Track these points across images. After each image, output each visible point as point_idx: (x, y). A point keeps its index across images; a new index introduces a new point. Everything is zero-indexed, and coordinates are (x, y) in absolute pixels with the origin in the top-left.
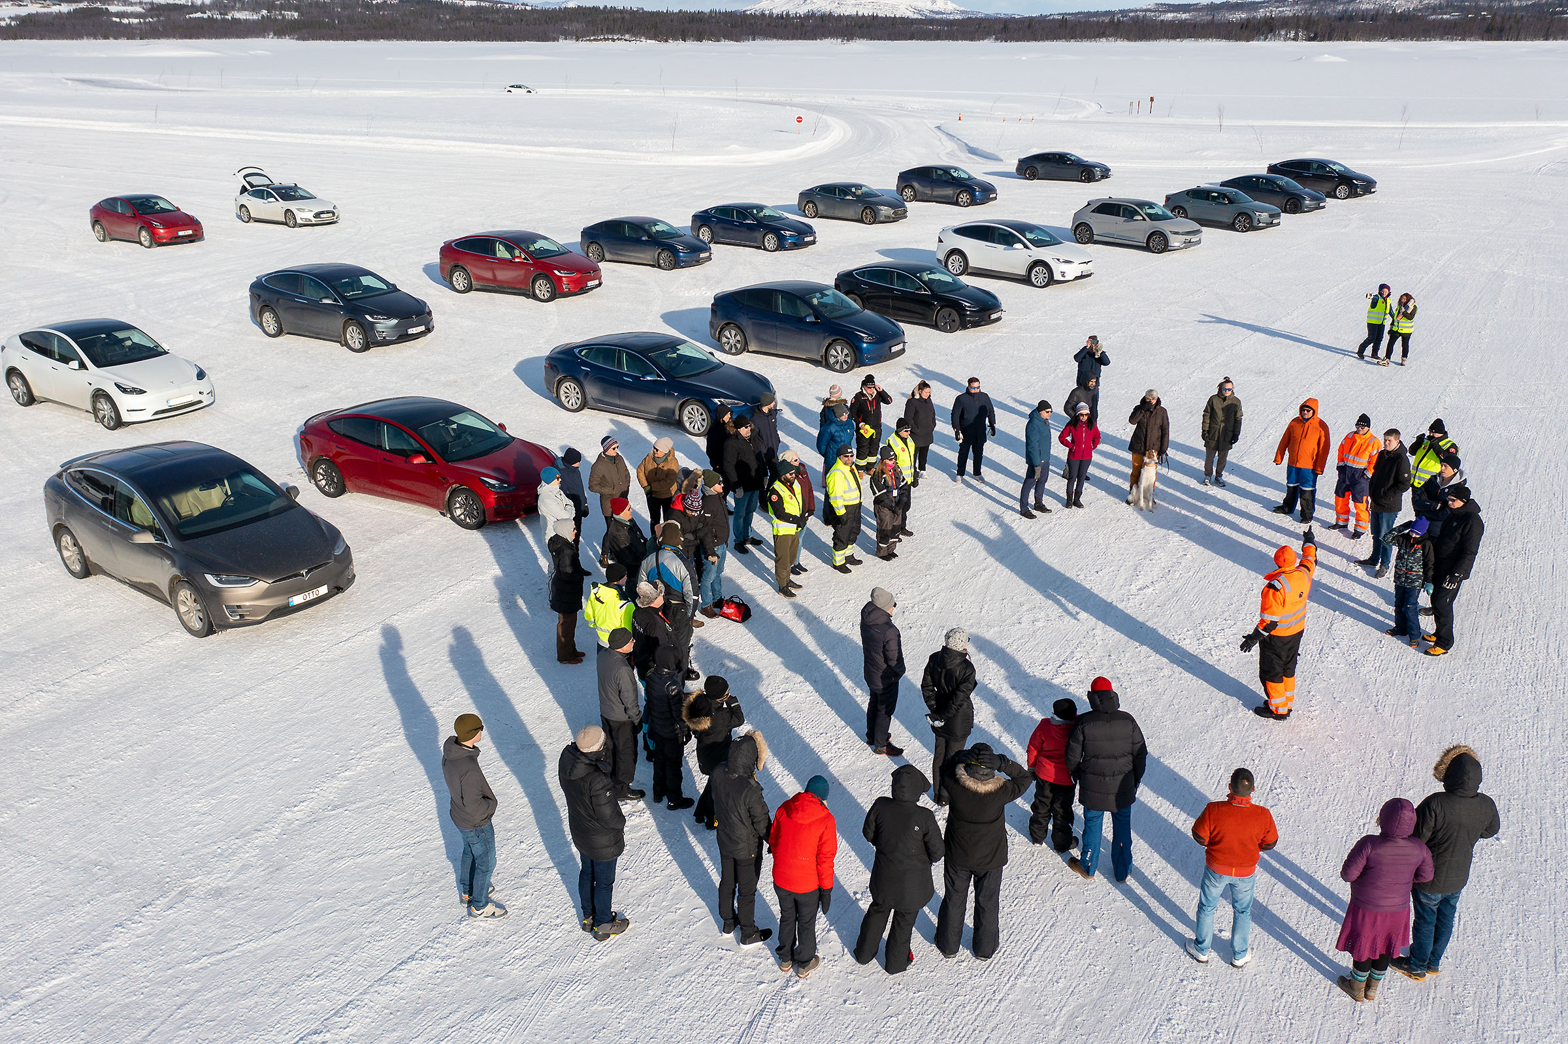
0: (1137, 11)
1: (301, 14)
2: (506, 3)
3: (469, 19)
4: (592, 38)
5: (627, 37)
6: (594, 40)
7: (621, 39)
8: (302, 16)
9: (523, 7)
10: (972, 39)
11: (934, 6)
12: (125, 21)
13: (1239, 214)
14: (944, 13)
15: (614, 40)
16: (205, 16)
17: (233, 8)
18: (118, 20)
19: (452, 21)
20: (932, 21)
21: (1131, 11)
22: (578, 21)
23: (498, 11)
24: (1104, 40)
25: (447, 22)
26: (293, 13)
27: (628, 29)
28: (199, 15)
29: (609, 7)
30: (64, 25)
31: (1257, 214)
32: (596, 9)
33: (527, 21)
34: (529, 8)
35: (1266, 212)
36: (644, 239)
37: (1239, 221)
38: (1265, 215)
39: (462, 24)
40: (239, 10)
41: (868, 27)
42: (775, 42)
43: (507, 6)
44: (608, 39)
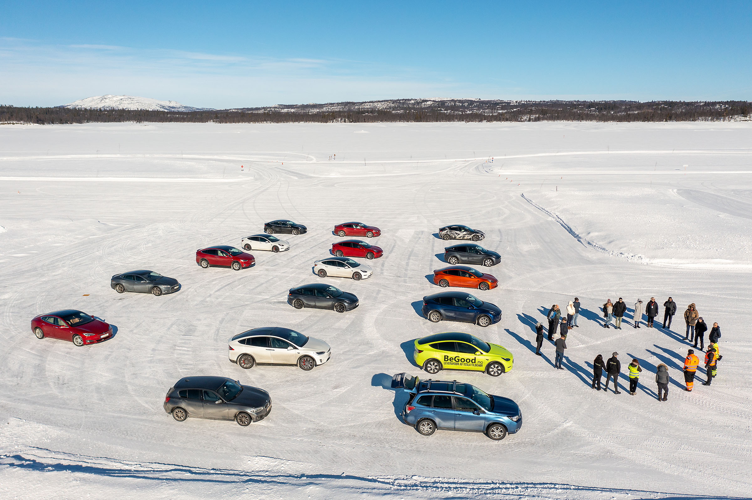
0: (270, 108)
11: (171, 104)
14: (176, 108)
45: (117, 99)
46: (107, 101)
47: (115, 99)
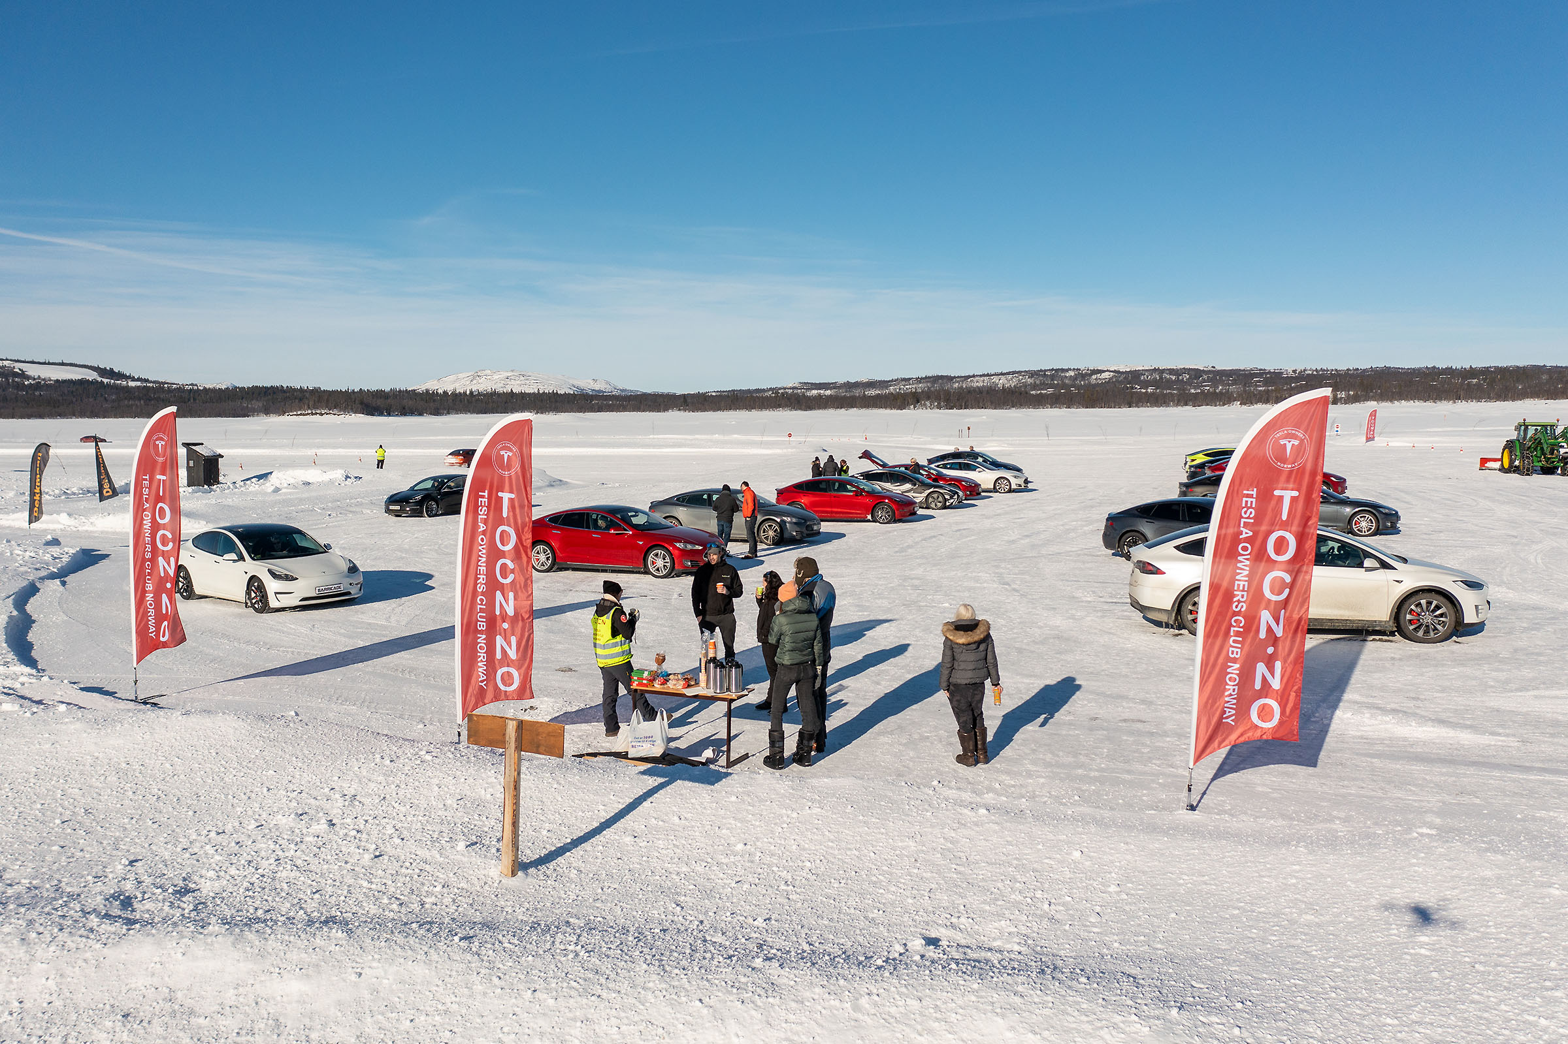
0: (785, 389)
19: (119, 400)
21: (780, 389)
29: (285, 386)
44: (316, 414)
45: (499, 377)
46: (483, 379)
47: (496, 377)
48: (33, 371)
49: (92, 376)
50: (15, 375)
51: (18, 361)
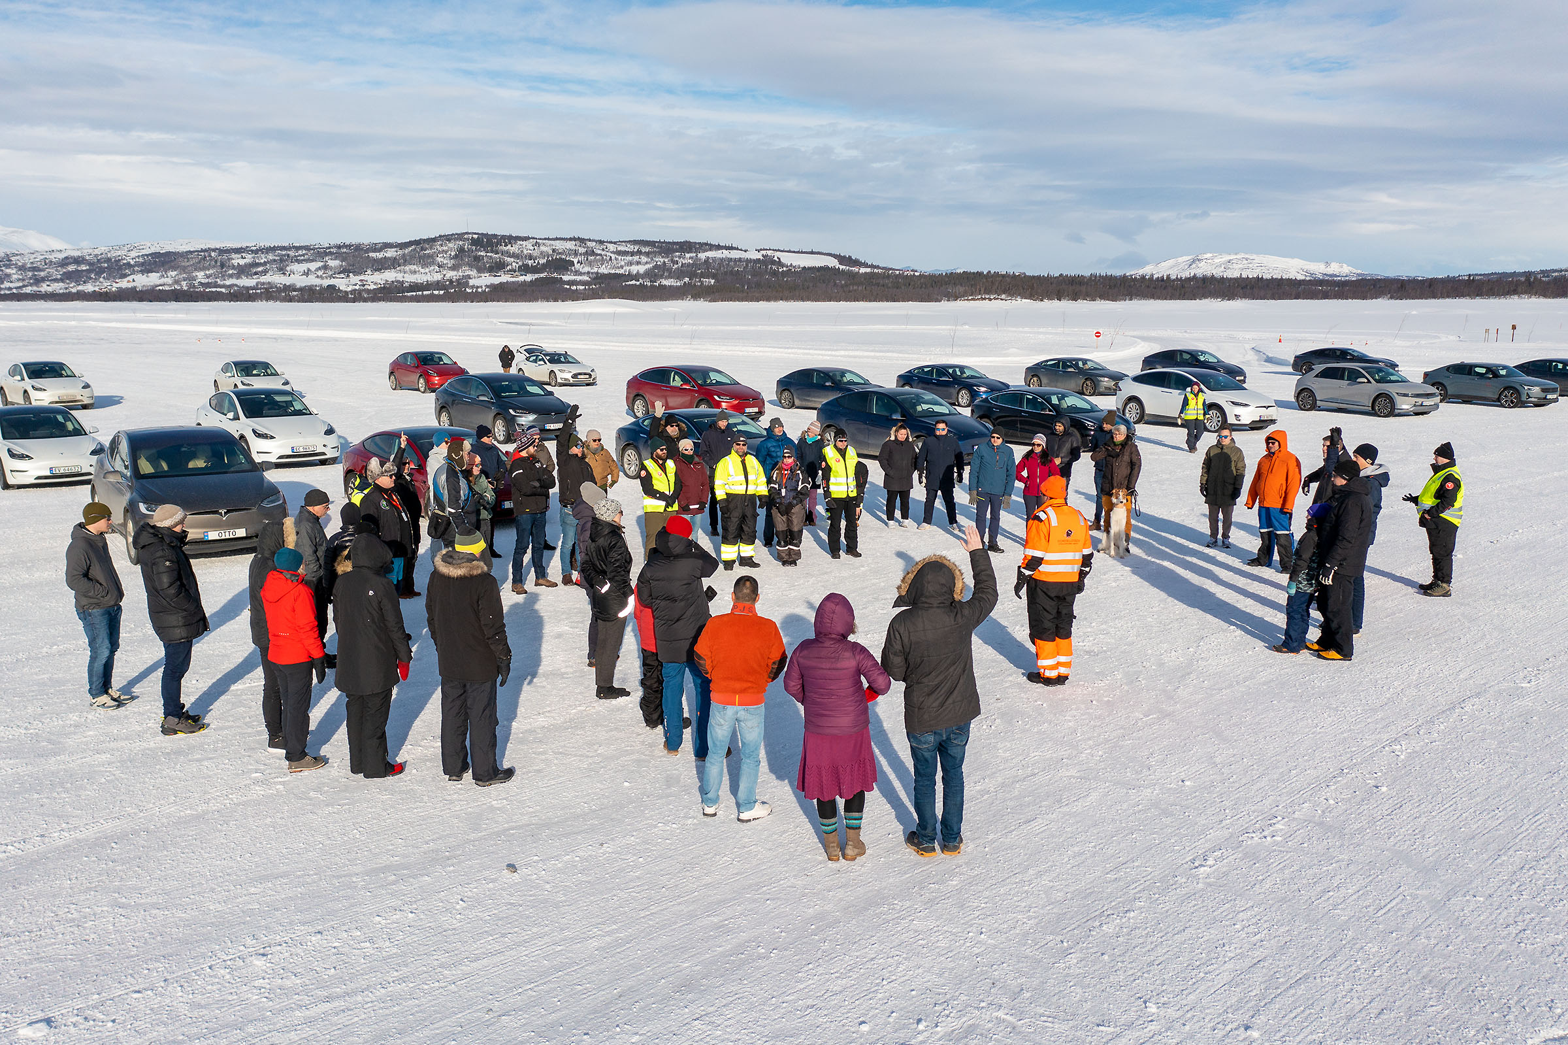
1: (717, 281)
2: (897, 270)
3: (862, 284)
4: (970, 298)
5: (1003, 296)
6: (972, 299)
7: (998, 299)
8: (718, 282)
9: (912, 273)
10: (1364, 297)
11: (1328, 269)
12: (574, 288)
13: (1505, 389)
14: (1339, 276)
15: (990, 300)
16: (638, 283)
17: (662, 277)
18: (568, 287)
19: (846, 285)
20: (1321, 282)
22: (961, 285)
23: (889, 276)
24: (1516, 297)
25: (842, 286)
26: (710, 280)
27: (1005, 289)
28: (633, 282)
29: (992, 272)
30: (526, 290)
31: (1526, 388)
32: (979, 274)
33: (914, 285)
34: (916, 274)
35: (1536, 386)
36: (827, 384)
37: (1505, 396)
38: (1536, 390)
39: (855, 288)
40: (666, 278)
41: (1252, 288)
42: (1152, 301)
43: (897, 272)
44: (985, 299)
45: (1220, 260)
46: (1202, 264)
47: (1217, 261)
48: (787, 259)
49: (833, 263)
50: (773, 262)
51: (779, 250)
